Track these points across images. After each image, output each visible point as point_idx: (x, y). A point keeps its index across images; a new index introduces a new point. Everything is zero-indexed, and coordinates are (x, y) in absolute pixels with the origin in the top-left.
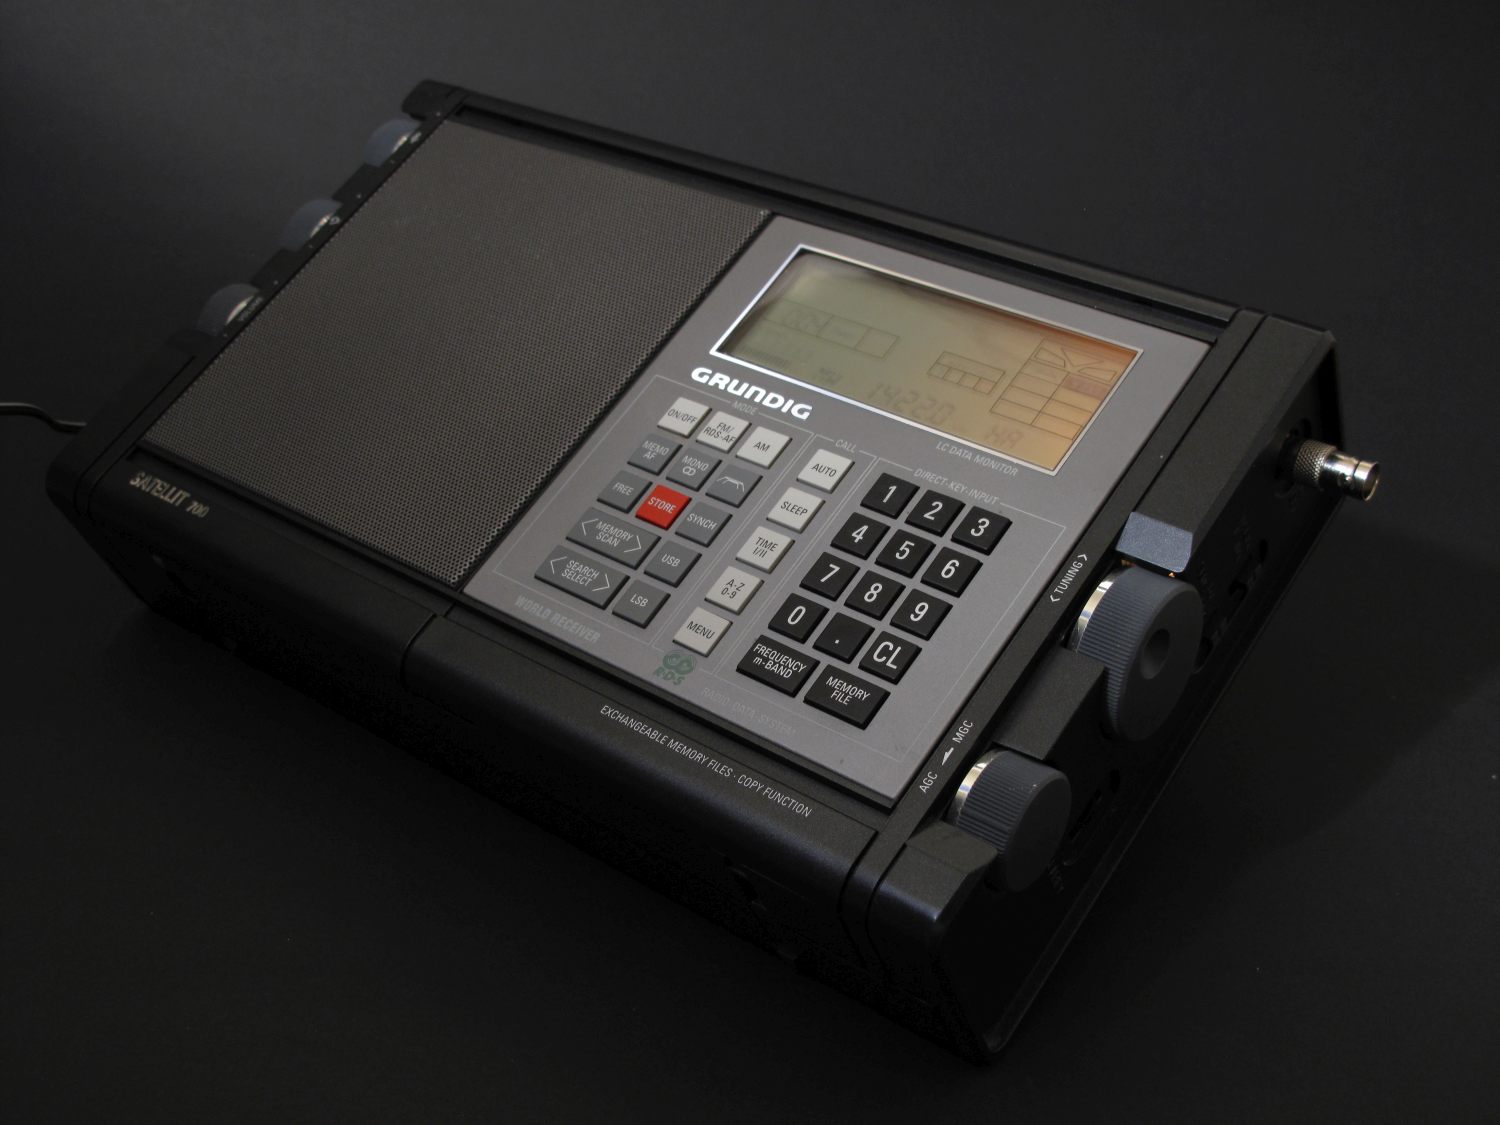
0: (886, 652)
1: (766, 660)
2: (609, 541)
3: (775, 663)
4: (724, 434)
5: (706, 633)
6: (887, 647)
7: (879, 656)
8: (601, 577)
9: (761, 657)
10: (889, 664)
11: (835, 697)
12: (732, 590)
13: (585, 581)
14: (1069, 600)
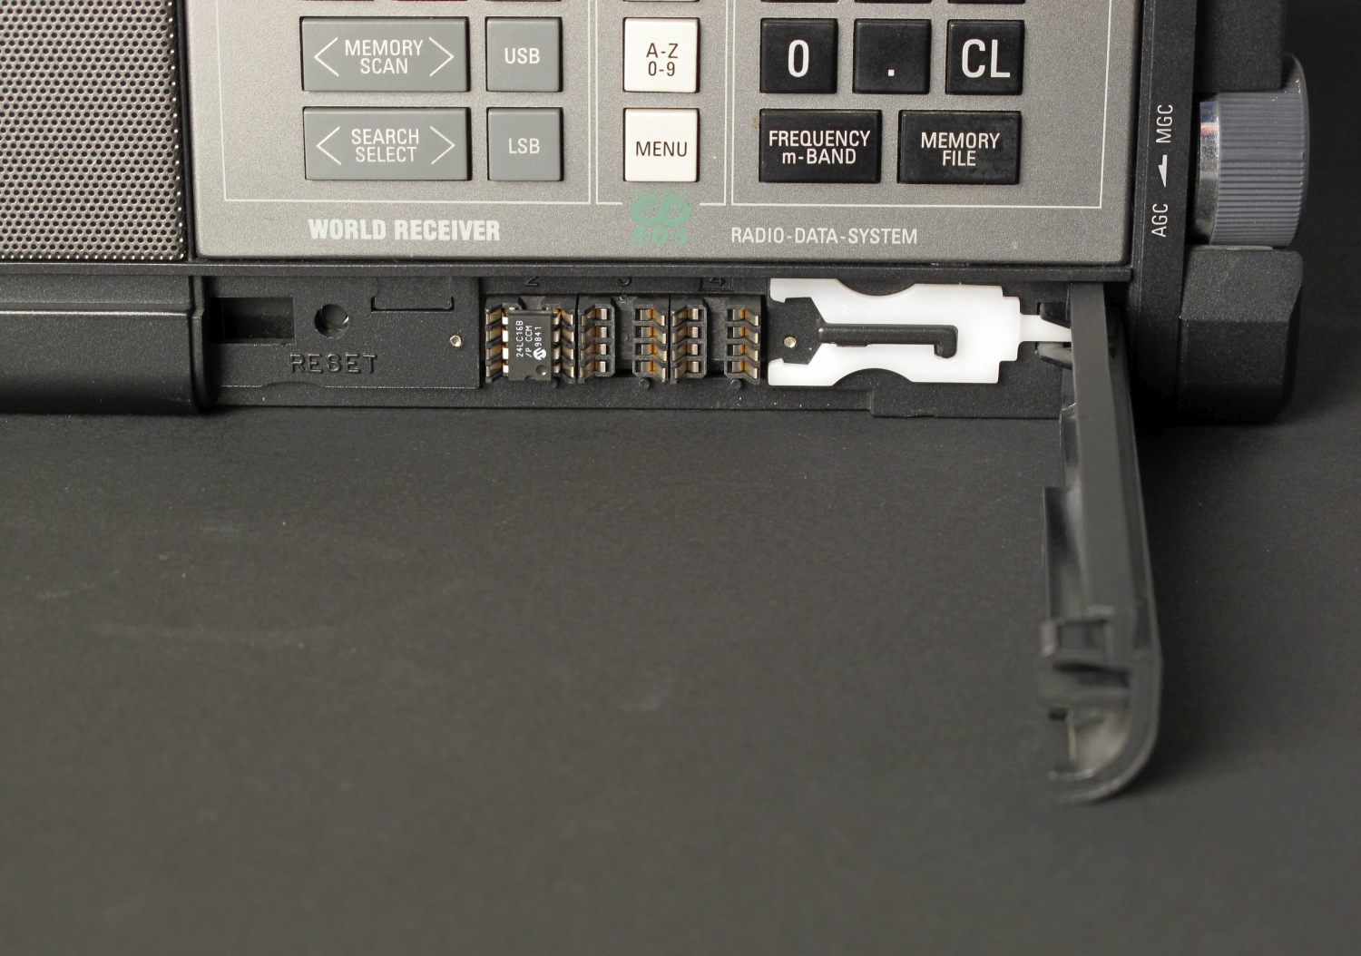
0: (978, 58)
1: (801, 151)
2: (388, 67)
3: (819, 150)
5: (673, 150)
7: (973, 68)
8: (426, 134)
9: (790, 149)
10: (994, 74)
11: (949, 162)
12: (662, 61)
13: (405, 154)
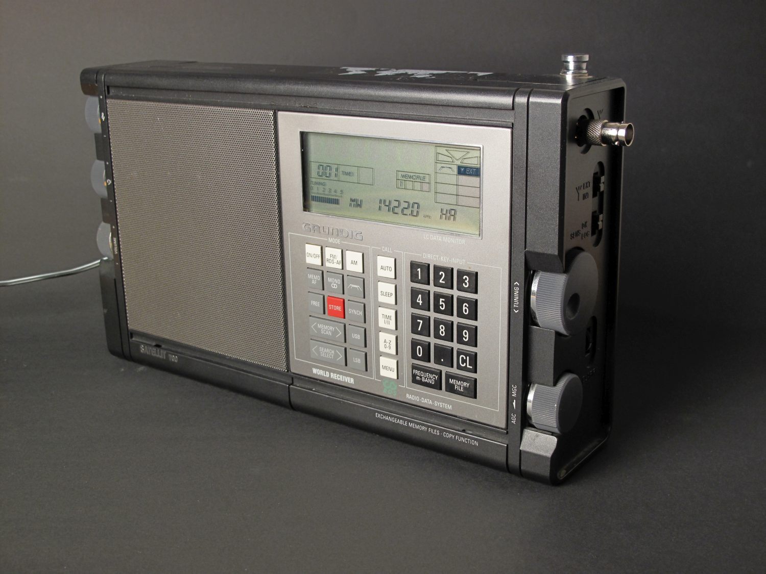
1: (421, 377)
3: (425, 378)
4: (335, 261)
5: (391, 370)
6: (462, 358)
7: (463, 363)
8: (335, 352)
10: (468, 366)
11: (457, 388)
12: (388, 345)
13: (331, 356)
14: (522, 306)
